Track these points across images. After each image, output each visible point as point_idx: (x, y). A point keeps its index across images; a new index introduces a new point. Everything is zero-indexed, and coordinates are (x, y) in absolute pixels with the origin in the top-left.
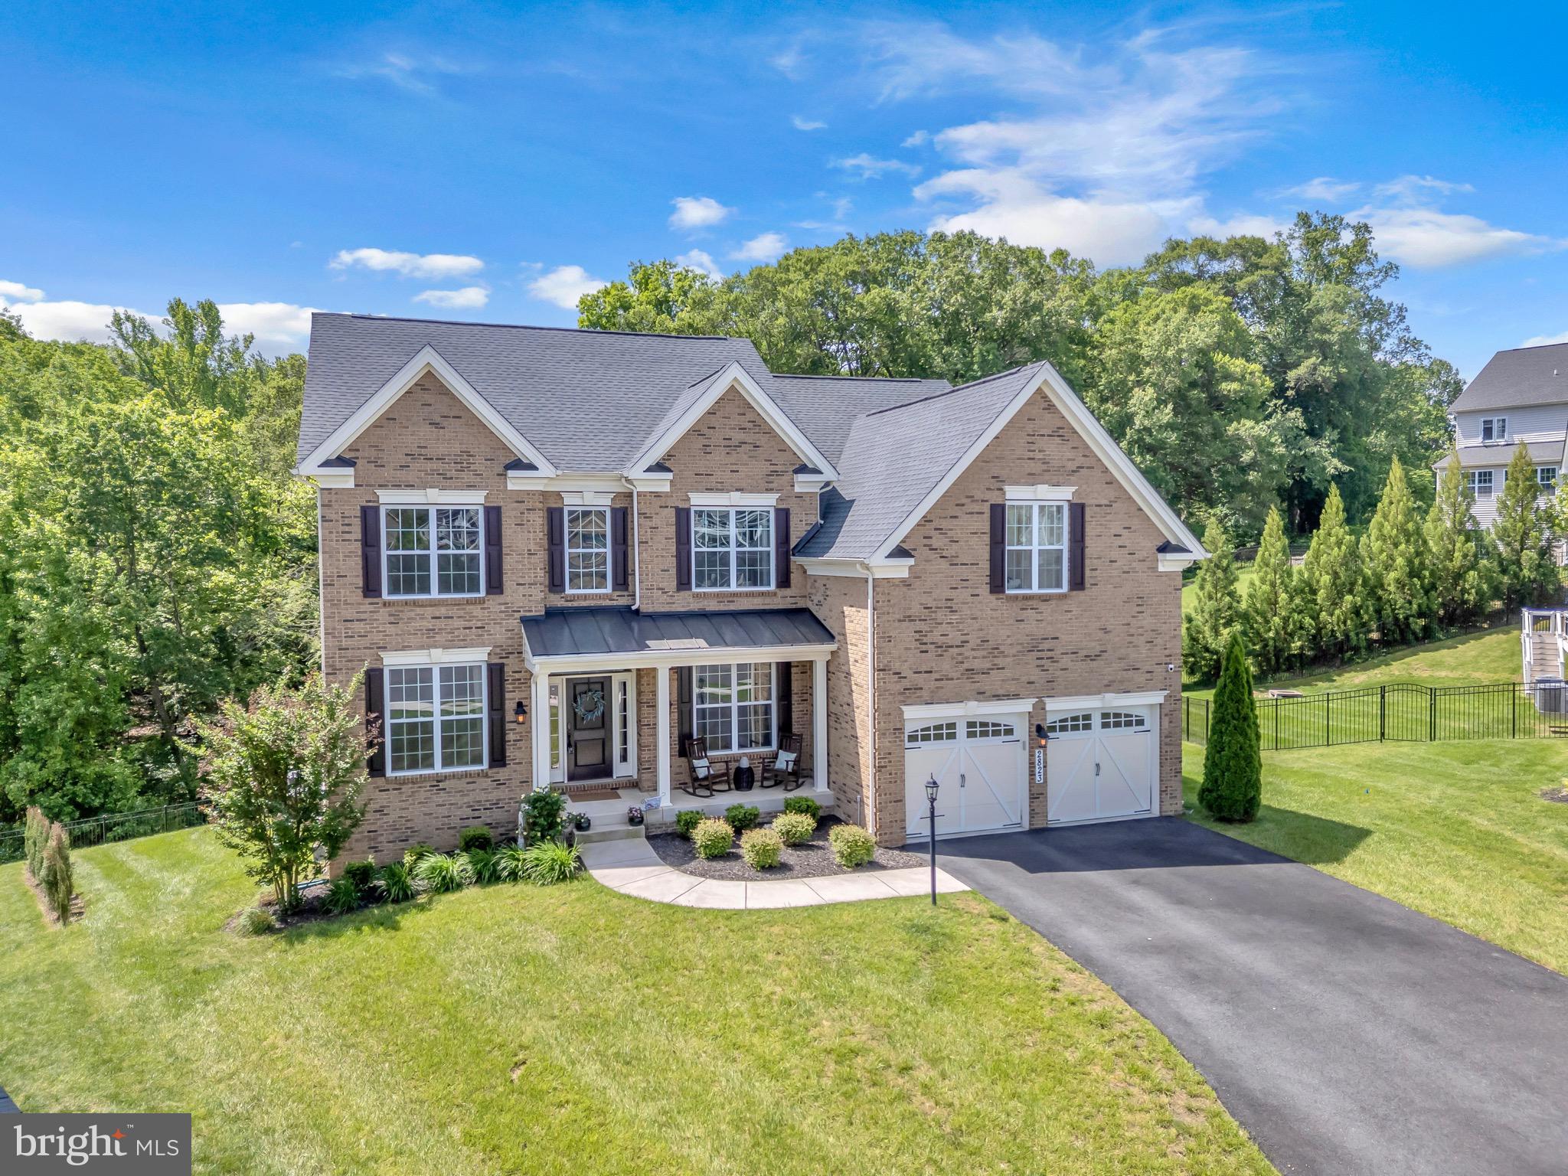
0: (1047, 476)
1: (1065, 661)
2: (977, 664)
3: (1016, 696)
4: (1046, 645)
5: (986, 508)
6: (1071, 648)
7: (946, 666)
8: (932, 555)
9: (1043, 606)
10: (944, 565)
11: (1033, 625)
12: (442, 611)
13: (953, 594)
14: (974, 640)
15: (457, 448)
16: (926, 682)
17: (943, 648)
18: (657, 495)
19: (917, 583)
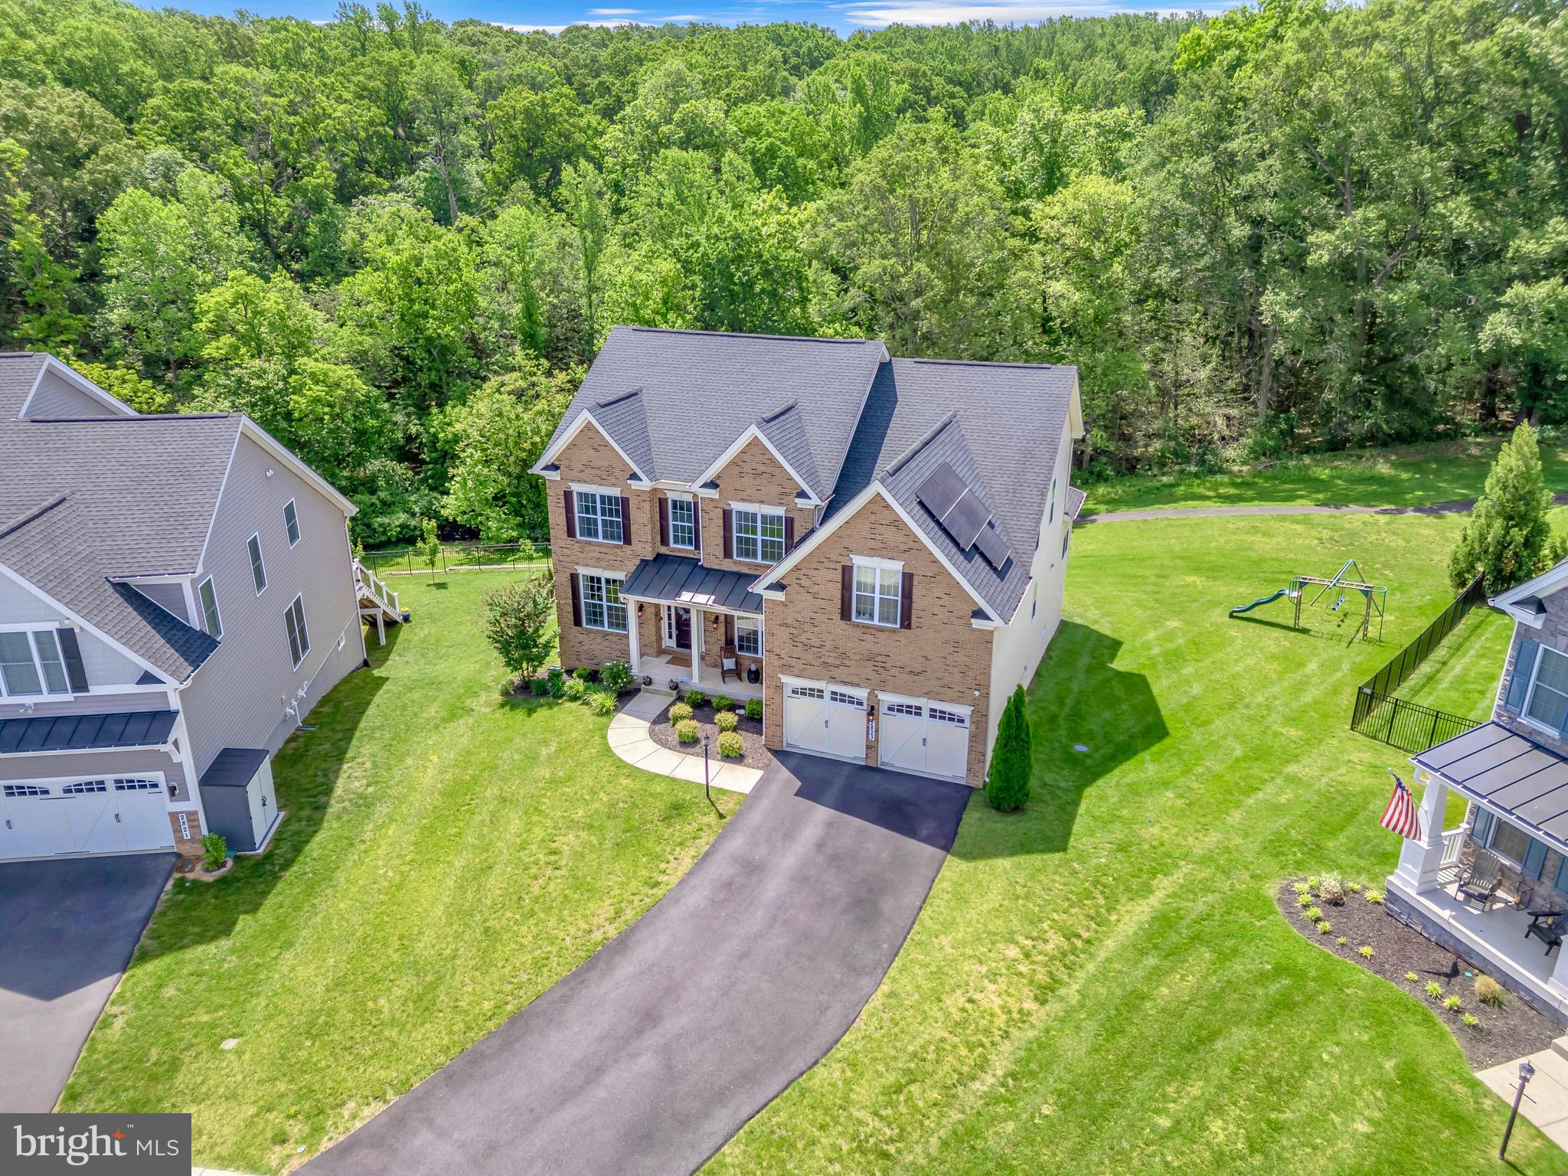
0: (885, 552)
1: (894, 671)
2: (830, 660)
3: (858, 685)
4: (880, 659)
5: (839, 566)
6: (899, 664)
7: (809, 657)
8: (802, 590)
9: (879, 634)
10: (809, 597)
11: (869, 644)
12: (603, 550)
13: (814, 616)
14: (829, 645)
15: (606, 464)
16: (798, 665)
17: (808, 647)
18: (712, 500)
19: (790, 605)
